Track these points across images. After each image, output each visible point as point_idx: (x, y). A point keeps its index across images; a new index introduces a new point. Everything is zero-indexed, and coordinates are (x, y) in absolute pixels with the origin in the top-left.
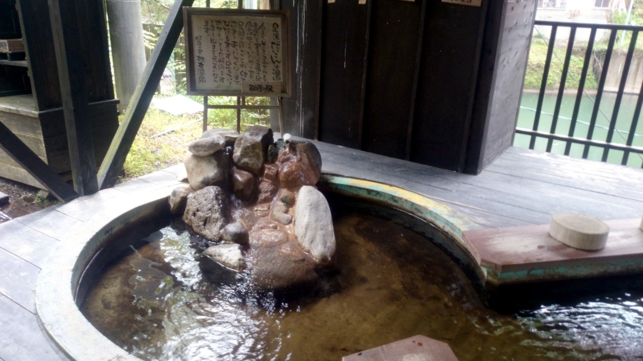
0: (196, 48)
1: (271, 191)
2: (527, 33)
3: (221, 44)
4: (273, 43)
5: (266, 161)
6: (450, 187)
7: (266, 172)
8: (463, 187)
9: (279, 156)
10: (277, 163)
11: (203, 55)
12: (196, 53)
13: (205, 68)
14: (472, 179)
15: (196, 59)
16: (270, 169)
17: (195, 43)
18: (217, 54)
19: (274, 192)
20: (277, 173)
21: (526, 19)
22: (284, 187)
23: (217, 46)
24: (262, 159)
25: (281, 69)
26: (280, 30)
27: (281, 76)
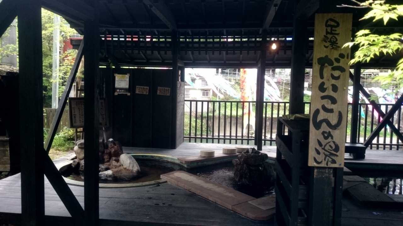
0: (73, 111)
1: (109, 158)
2: (183, 104)
3: (82, 110)
4: (101, 108)
5: (105, 149)
6: (169, 152)
7: (106, 152)
8: (173, 152)
9: (109, 146)
10: (109, 149)
11: (75, 113)
12: (73, 113)
13: (76, 118)
14: (174, 150)
15: (73, 115)
16: (107, 151)
17: (73, 109)
18: (81, 113)
19: (110, 159)
20: (110, 152)
21: (182, 99)
22: (113, 157)
23: (81, 110)
24: (103, 148)
25: (104, 117)
26: (103, 104)
27: (105, 119)
